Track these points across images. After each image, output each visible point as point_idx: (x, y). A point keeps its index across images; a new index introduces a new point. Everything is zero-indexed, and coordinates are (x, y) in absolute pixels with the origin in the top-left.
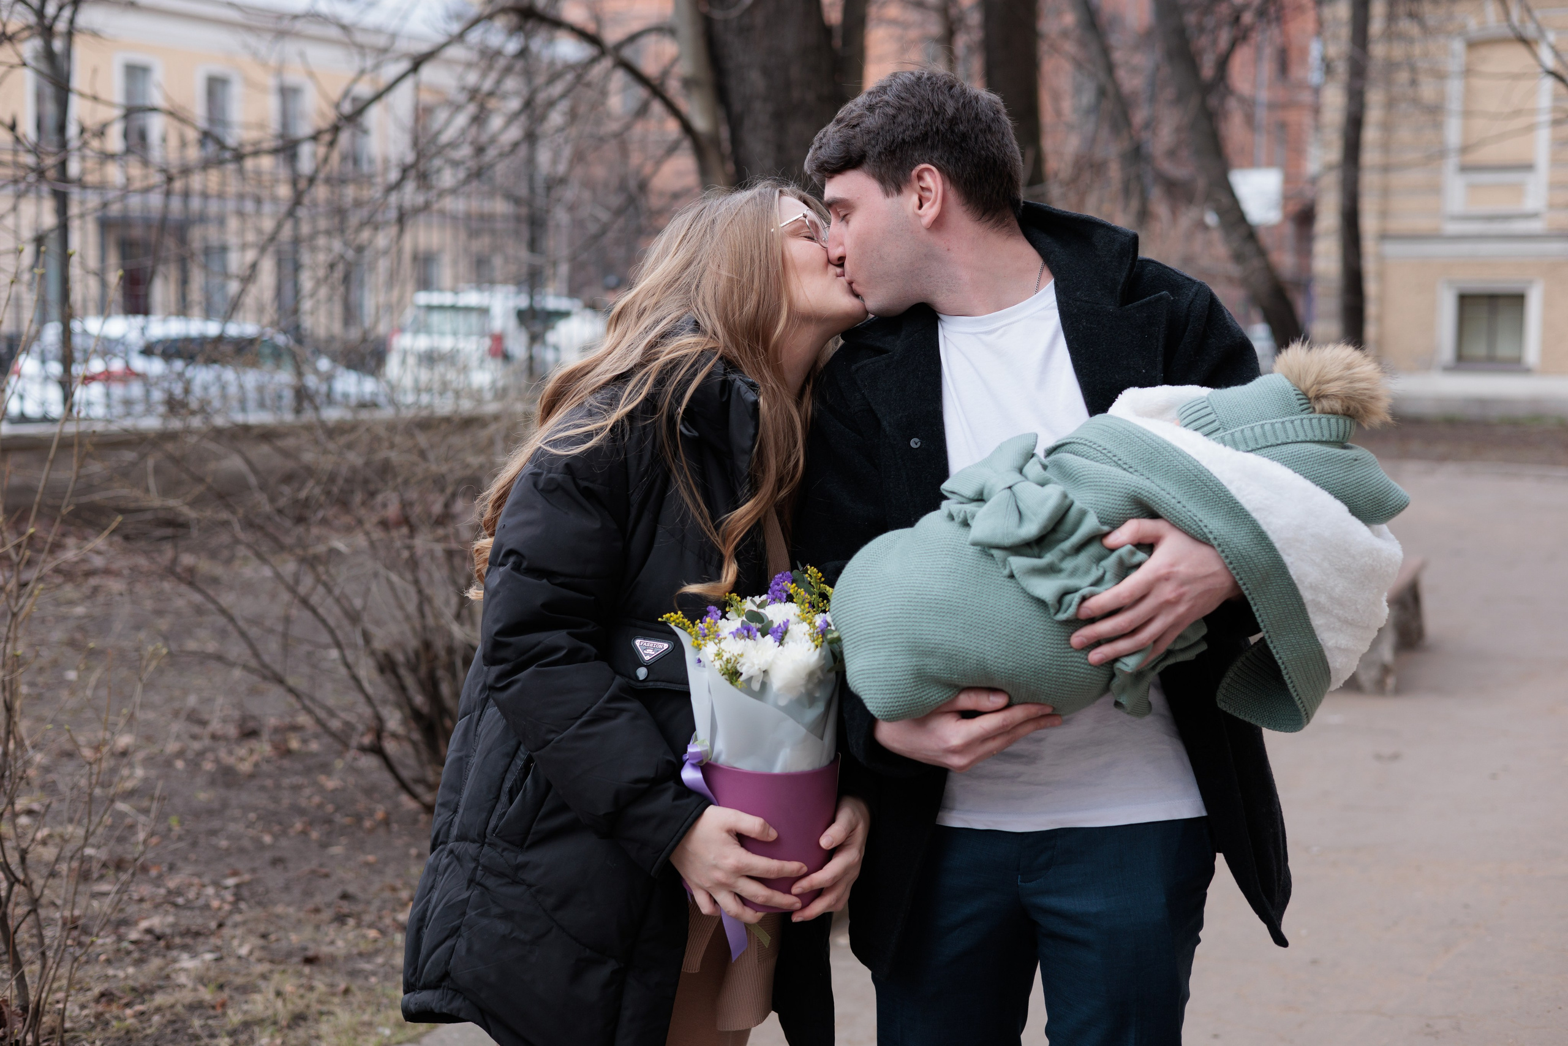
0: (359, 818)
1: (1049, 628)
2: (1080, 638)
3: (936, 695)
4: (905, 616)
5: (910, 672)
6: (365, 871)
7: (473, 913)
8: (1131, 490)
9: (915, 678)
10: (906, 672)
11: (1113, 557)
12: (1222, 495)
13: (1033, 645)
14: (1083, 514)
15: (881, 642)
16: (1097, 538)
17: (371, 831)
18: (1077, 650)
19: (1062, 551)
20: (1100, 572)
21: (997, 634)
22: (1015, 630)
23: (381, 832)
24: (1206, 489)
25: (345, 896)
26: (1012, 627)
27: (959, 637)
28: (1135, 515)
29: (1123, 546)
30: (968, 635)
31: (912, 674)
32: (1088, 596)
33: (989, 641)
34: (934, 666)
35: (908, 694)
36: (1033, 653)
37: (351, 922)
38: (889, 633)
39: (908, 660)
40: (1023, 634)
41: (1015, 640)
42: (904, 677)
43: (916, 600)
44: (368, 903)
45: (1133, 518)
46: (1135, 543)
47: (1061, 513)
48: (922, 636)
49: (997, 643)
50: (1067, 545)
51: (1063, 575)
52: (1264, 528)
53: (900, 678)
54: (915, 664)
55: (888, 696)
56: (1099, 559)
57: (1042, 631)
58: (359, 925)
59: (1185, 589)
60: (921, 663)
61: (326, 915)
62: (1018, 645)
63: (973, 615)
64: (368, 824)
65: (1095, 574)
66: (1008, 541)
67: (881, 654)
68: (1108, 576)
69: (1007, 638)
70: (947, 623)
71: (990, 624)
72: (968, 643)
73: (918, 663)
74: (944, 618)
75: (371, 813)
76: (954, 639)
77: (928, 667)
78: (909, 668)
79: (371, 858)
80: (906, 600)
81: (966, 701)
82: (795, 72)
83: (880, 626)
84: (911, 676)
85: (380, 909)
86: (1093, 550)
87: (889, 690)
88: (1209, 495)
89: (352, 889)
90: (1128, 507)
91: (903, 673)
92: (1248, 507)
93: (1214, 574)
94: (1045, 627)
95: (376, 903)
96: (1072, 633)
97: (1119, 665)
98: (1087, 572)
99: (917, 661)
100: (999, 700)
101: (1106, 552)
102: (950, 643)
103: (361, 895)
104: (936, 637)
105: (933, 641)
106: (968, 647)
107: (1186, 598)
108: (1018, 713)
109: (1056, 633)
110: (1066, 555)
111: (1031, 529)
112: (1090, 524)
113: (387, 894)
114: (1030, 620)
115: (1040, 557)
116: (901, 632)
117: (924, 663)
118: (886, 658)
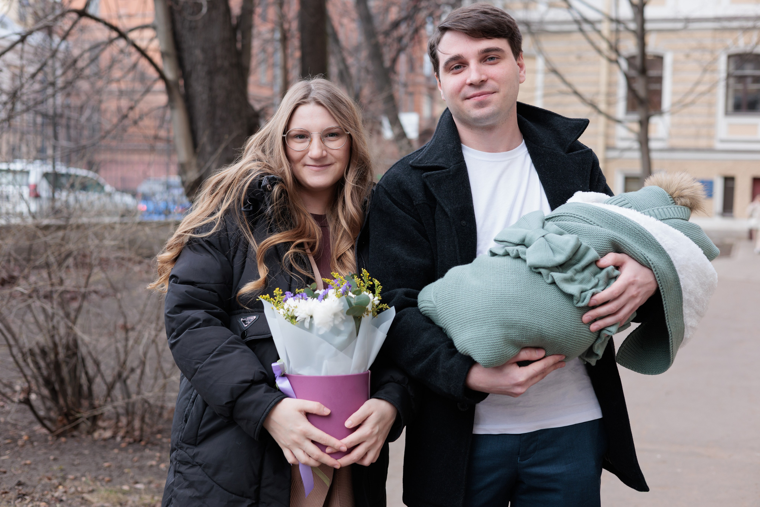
0: (14, 440)
1: (573, 311)
2: (589, 317)
3: (511, 351)
4: (496, 306)
5: (502, 338)
6: (26, 469)
7: (176, 489)
8: (611, 237)
9: (504, 341)
10: (500, 338)
11: (604, 272)
12: (653, 241)
13: (566, 320)
14: (587, 249)
15: (483, 322)
16: (595, 262)
17: (23, 446)
18: (584, 324)
19: (575, 270)
20: (596, 281)
21: (548, 315)
22: (557, 312)
23: (29, 446)
24: (645, 238)
25: (20, 484)
26: (555, 311)
27: (529, 317)
28: (611, 251)
29: (608, 266)
30: (533, 315)
31: (502, 339)
32: (596, 293)
33: (544, 318)
34: (514, 334)
35: (500, 350)
36: (566, 325)
37: (28, 498)
38: (487, 316)
39: (500, 331)
40: (560, 314)
41: (557, 318)
42: (498, 341)
43: (501, 298)
44: (35, 487)
45: (610, 252)
46: (614, 265)
47: (577, 249)
48: (508, 317)
49: (548, 319)
50: (579, 266)
51: (576, 283)
52: (672, 259)
53: (496, 341)
54: (504, 333)
55: (489, 352)
56: (595, 274)
57: (570, 313)
58: (32, 500)
59: (640, 290)
60: (507, 332)
61: (12, 495)
62: (559, 320)
63: (534, 305)
64: (20, 443)
65: (594, 281)
66: (550, 264)
67: (483, 328)
68: (601, 283)
69: (553, 316)
70: (521, 309)
71: (544, 309)
72: (533, 320)
73: (505, 332)
74: (519, 307)
75: (21, 437)
76: (525, 318)
77: (510, 334)
78: (501, 335)
79: (28, 462)
80: (495, 298)
81: (524, 355)
82: (219, 51)
83: (481, 313)
84: (502, 340)
85: (43, 490)
86: (593, 268)
87: (490, 348)
88: (646, 241)
89: (22, 479)
90: (609, 246)
91: (498, 338)
92: (665, 248)
93: (650, 283)
94: (571, 311)
95: (39, 487)
96: (584, 314)
97: (605, 332)
98: (589, 281)
99: (504, 331)
100: (542, 354)
101: (599, 270)
102: (524, 320)
103: (28, 483)
104: (516, 317)
105: (514, 319)
106: (533, 322)
107: (640, 295)
108: (550, 360)
109: (576, 314)
110: (578, 272)
111: (560, 258)
112: (592, 254)
113: (45, 481)
114: (564, 307)
115: (566, 273)
116: (495, 315)
117: (508, 332)
118: (487, 330)
